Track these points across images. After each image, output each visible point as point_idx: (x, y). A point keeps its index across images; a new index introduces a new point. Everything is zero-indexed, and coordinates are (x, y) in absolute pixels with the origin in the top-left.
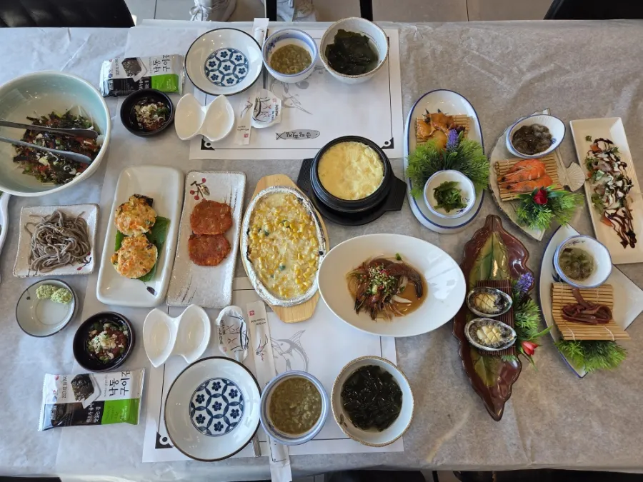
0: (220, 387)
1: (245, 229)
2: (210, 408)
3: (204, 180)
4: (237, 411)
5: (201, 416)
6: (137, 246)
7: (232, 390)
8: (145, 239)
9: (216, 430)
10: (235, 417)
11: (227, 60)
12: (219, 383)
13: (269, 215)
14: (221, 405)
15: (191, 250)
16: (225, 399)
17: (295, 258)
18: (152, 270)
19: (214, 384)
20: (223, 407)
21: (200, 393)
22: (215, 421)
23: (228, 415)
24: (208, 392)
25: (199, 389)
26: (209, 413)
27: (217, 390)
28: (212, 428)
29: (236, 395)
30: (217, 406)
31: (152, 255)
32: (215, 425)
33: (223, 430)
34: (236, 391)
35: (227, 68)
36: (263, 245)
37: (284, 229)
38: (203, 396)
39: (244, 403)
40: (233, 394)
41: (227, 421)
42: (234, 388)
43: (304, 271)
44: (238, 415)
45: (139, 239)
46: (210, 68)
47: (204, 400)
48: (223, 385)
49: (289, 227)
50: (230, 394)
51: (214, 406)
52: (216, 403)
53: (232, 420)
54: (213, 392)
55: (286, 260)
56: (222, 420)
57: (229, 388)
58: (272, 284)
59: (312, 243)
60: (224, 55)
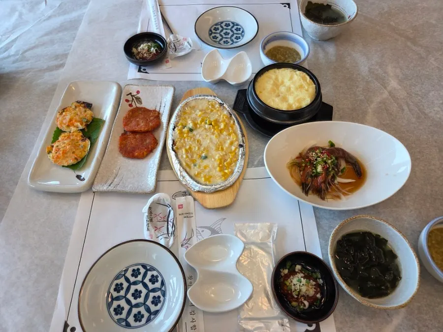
0: (140, 273)
1: (171, 126)
2: (129, 296)
3: (138, 92)
4: (159, 297)
5: (119, 306)
6: (72, 140)
7: (153, 276)
8: (81, 134)
9: (136, 321)
10: (156, 305)
11: (229, 29)
12: (138, 269)
13: (193, 116)
14: (141, 292)
15: (121, 144)
16: (145, 286)
17: (217, 149)
18: (82, 159)
19: (134, 270)
20: (143, 295)
21: (118, 281)
22: (135, 311)
23: (149, 303)
24: (127, 280)
25: (117, 278)
26: (128, 302)
27: (136, 277)
28: (131, 320)
29: (157, 281)
30: (137, 294)
31: (84, 147)
32: (135, 316)
33: (144, 320)
34: (157, 277)
35: (226, 34)
36: (188, 139)
37: (207, 126)
38: (122, 284)
39: (165, 288)
40: (154, 280)
41: (148, 310)
42: (155, 273)
43: (225, 160)
44: (160, 301)
45: (75, 134)
46: (214, 31)
47: (122, 288)
48: (142, 271)
49: (211, 124)
50: (150, 280)
51: (133, 295)
52: (136, 290)
53: (153, 308)
54: (132, 279)
55: (208, 151)
56: (142, 309)
57: (149, 274)
58: (195, 171)
59: (233, 137)
60: (227, 25)
